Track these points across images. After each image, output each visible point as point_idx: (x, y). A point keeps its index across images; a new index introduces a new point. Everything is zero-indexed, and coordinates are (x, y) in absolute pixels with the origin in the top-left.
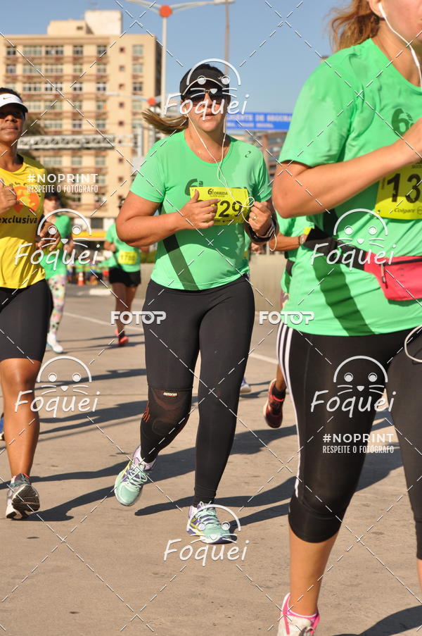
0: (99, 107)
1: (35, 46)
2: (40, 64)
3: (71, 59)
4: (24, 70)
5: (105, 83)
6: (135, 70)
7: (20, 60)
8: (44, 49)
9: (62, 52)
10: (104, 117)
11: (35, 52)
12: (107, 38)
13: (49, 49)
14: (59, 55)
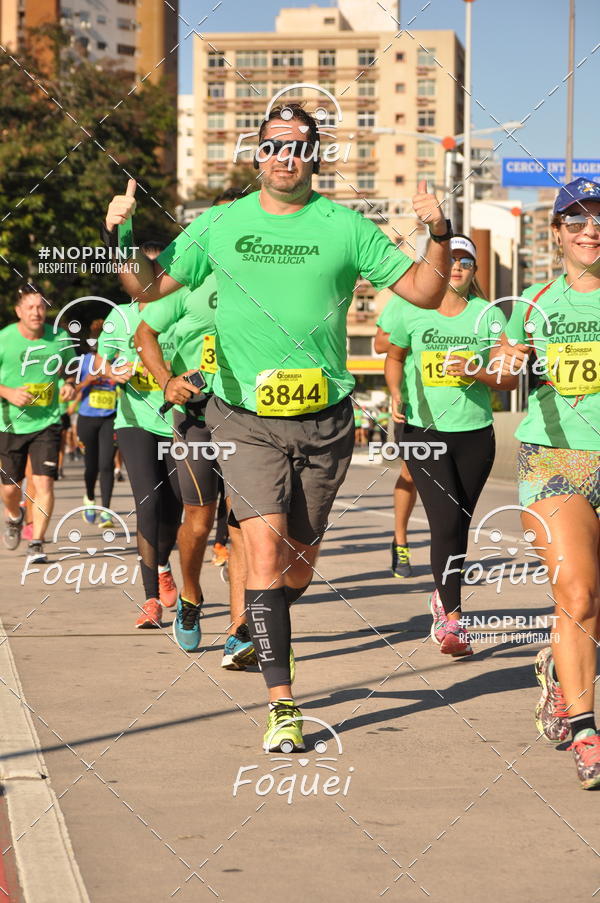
0: (362, 153)
1: (255, 52)
2: (265, 82)
3: (316, 73)
4: (238, 92)
5: (372, 113)
6: (421, 90)
7: (231, 74)
8: (270, 57)
9: (300, 61)
10: (371, 169)
11: (255, 61)
12: (377, 38)
13: (279, 56)
14: (296, 67)
